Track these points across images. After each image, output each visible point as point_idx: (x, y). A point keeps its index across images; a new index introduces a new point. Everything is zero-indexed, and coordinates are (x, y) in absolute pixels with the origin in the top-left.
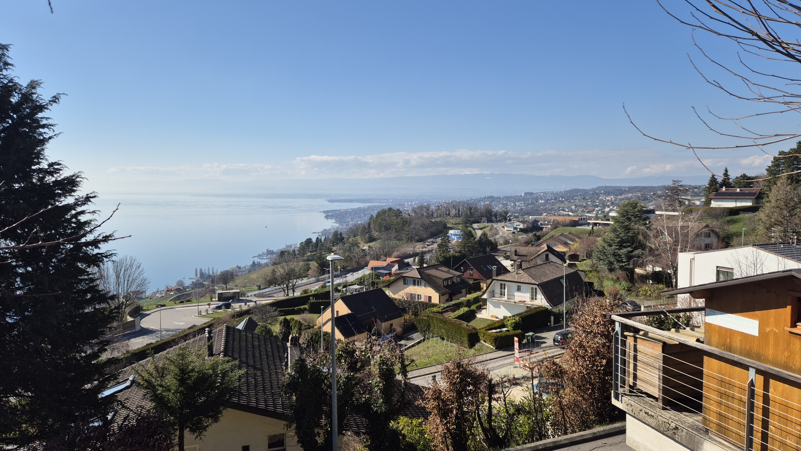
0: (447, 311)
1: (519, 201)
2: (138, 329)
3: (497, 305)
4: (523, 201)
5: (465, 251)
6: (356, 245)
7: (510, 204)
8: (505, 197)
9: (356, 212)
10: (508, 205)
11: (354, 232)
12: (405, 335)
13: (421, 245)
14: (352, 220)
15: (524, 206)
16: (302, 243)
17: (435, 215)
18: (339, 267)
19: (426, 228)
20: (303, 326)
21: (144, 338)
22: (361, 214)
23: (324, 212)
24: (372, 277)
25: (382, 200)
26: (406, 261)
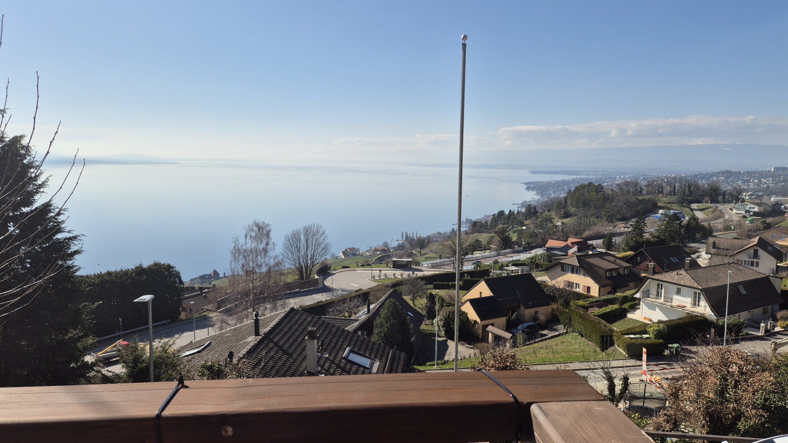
0: (592, 306)
1: (765, 177)
2: (321, 286)
3: (652, 307)
4: (772, 177)
5: (665, 236)
6: (550, 220)
7: (753, 181)
8: (748, 172)
9: (559, 185)
10: (750, 182)
11: (549, 206)
12: (550, 325)
13: (623, 225)
14: (554, 193)
15: (773, 183)
16: (495, 214)
17: (644, 192)
18: (523, 243)
19: (629, 205)
20: (445, 302)
21: (322, 295)
22: (565, 187)
23: (526, 183)
24: (544, 258)
25: (589, 172)
26: (590, 242)
